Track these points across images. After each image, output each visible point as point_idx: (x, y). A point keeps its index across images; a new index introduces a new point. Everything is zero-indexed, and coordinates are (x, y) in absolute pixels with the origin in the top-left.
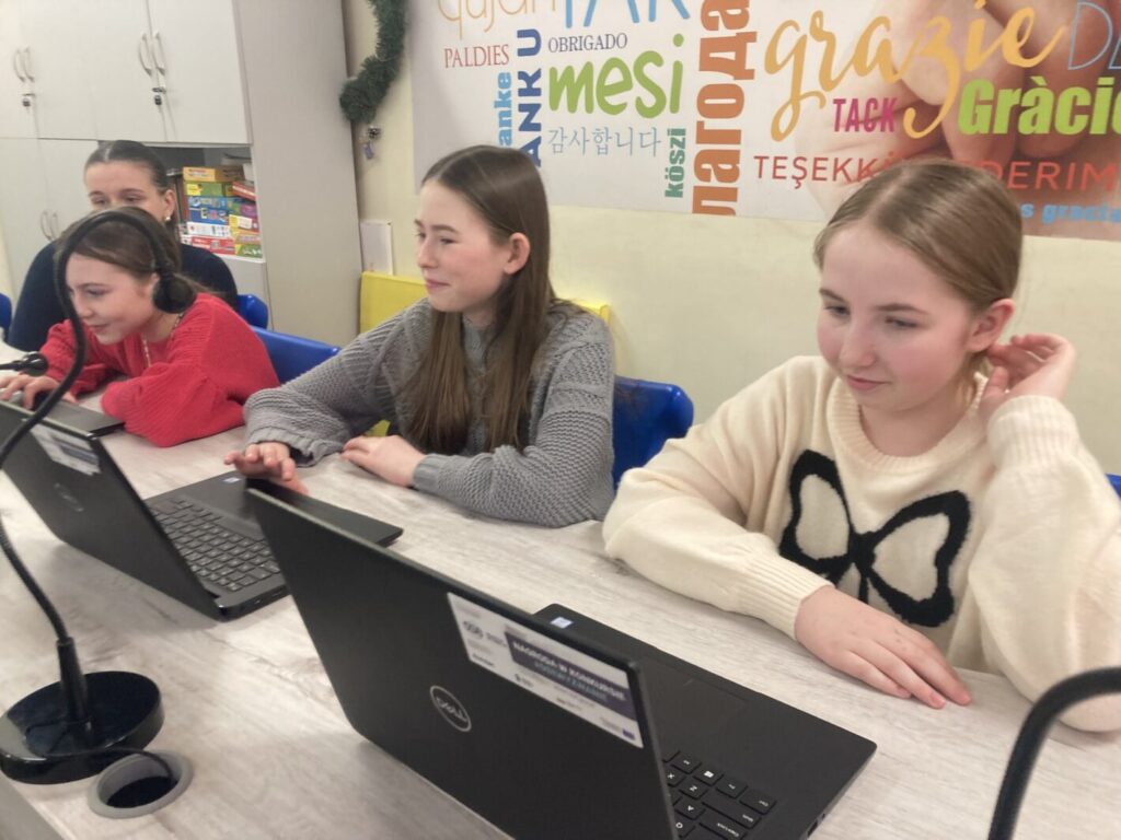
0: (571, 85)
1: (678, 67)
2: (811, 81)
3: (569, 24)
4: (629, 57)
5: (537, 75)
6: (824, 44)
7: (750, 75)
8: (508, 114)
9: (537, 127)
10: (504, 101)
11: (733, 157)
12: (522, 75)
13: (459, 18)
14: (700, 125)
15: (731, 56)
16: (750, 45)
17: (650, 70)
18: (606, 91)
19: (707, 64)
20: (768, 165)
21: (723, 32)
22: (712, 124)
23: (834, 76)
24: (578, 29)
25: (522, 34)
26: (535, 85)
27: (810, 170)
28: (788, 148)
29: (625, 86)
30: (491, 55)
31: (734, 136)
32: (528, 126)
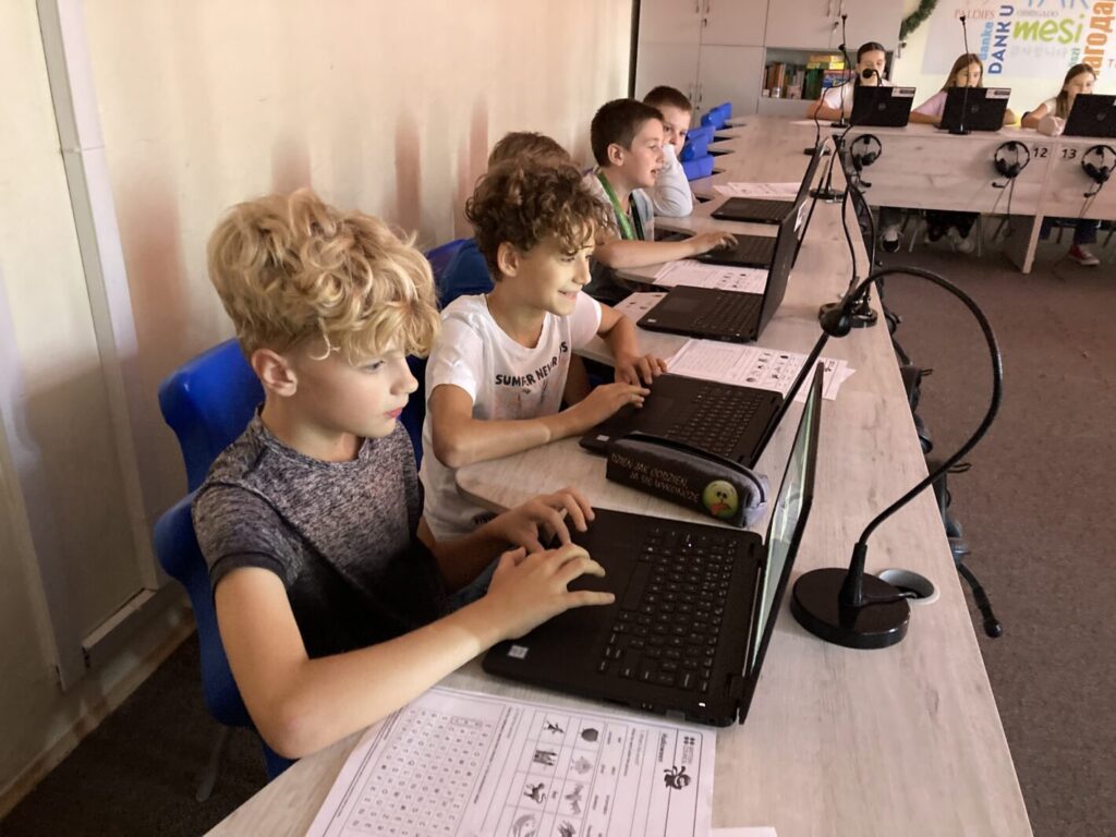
0: (1026, 29)
1: (1080, 26)
3: (1030, 4)
4: (1058, 21)
5: (1009, 24)
7: (1111, 31)
8: (989, 39)
9: (1005, 45)
10: (987, 34)
11: (1100, 59)
12: (1000, 24)
14: (1087, 48)
15: (1103, 24)
16: (1112, 22)
17: (1067, 26)
18: (1043, 32)
21: (1102, 15)
22: (1092, 47)
24: (1034, 7)
25: (1004, 7)
26: (1007, 28)
29: (1055, 31)
30: (984, 14)
31: (1102, 52)
32: (998, 44)
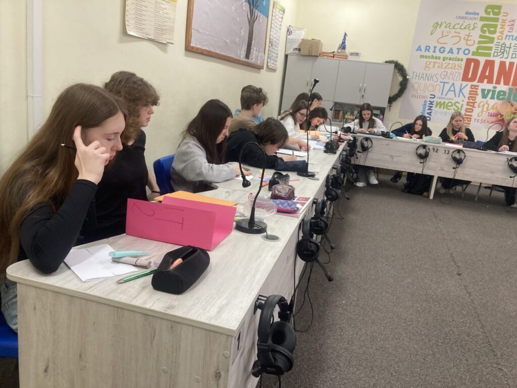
0: (440, 104)
1: (462, 105)
2: (485, 109)
3: (442, 94)
4: (453, 102)
5: (433, 102)
6: (487, 105)
7: (475, 107)
8: (425, 107)
9: (432, 110)
10: (425, 105)
11: (471, 118)
12: (430, 101)
13: (417, 90)
15: (472, 104)
16: (475, 104)
17: (457, 104)
19: (467, 105)
20: (476, 120)
21: (471, 101)
22: (467, 113)
23: (489, 109)
24: (443, 96)
25: (431, 95)
27: (483, 121)
28: (480, 118)
29: (452, 106)
30: (423, 97)
31: (471, 116)
32: (429, 109)
